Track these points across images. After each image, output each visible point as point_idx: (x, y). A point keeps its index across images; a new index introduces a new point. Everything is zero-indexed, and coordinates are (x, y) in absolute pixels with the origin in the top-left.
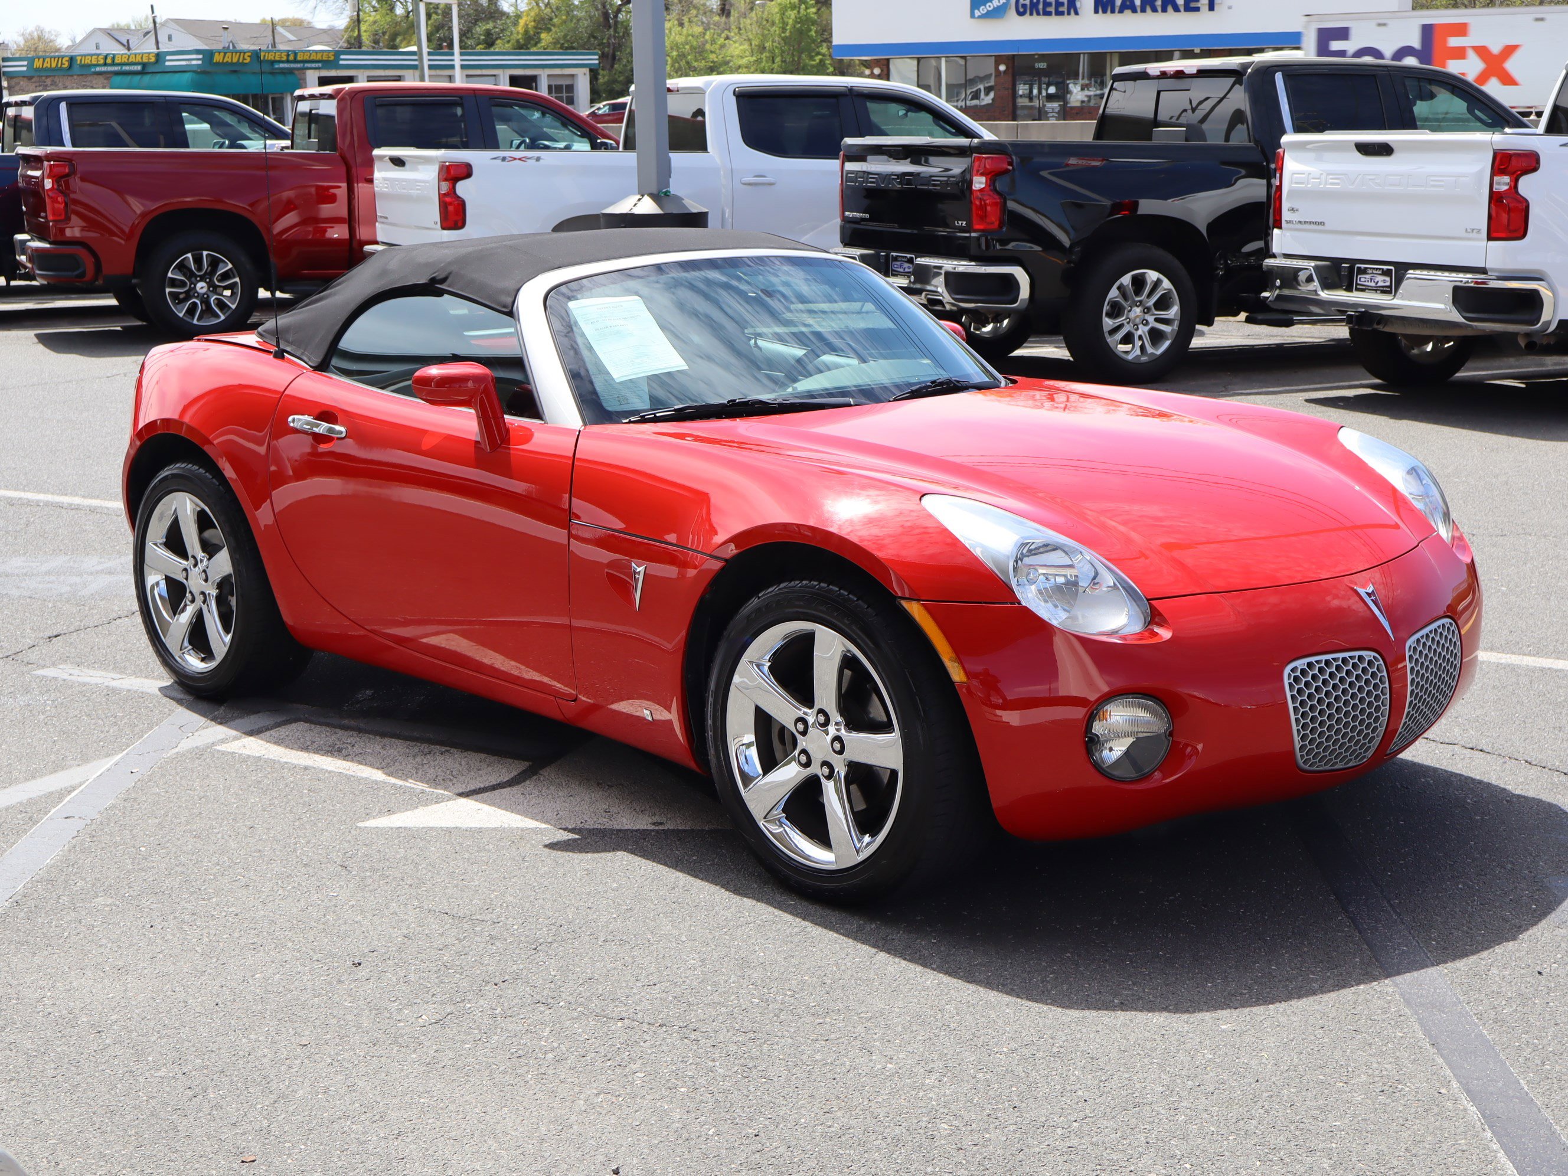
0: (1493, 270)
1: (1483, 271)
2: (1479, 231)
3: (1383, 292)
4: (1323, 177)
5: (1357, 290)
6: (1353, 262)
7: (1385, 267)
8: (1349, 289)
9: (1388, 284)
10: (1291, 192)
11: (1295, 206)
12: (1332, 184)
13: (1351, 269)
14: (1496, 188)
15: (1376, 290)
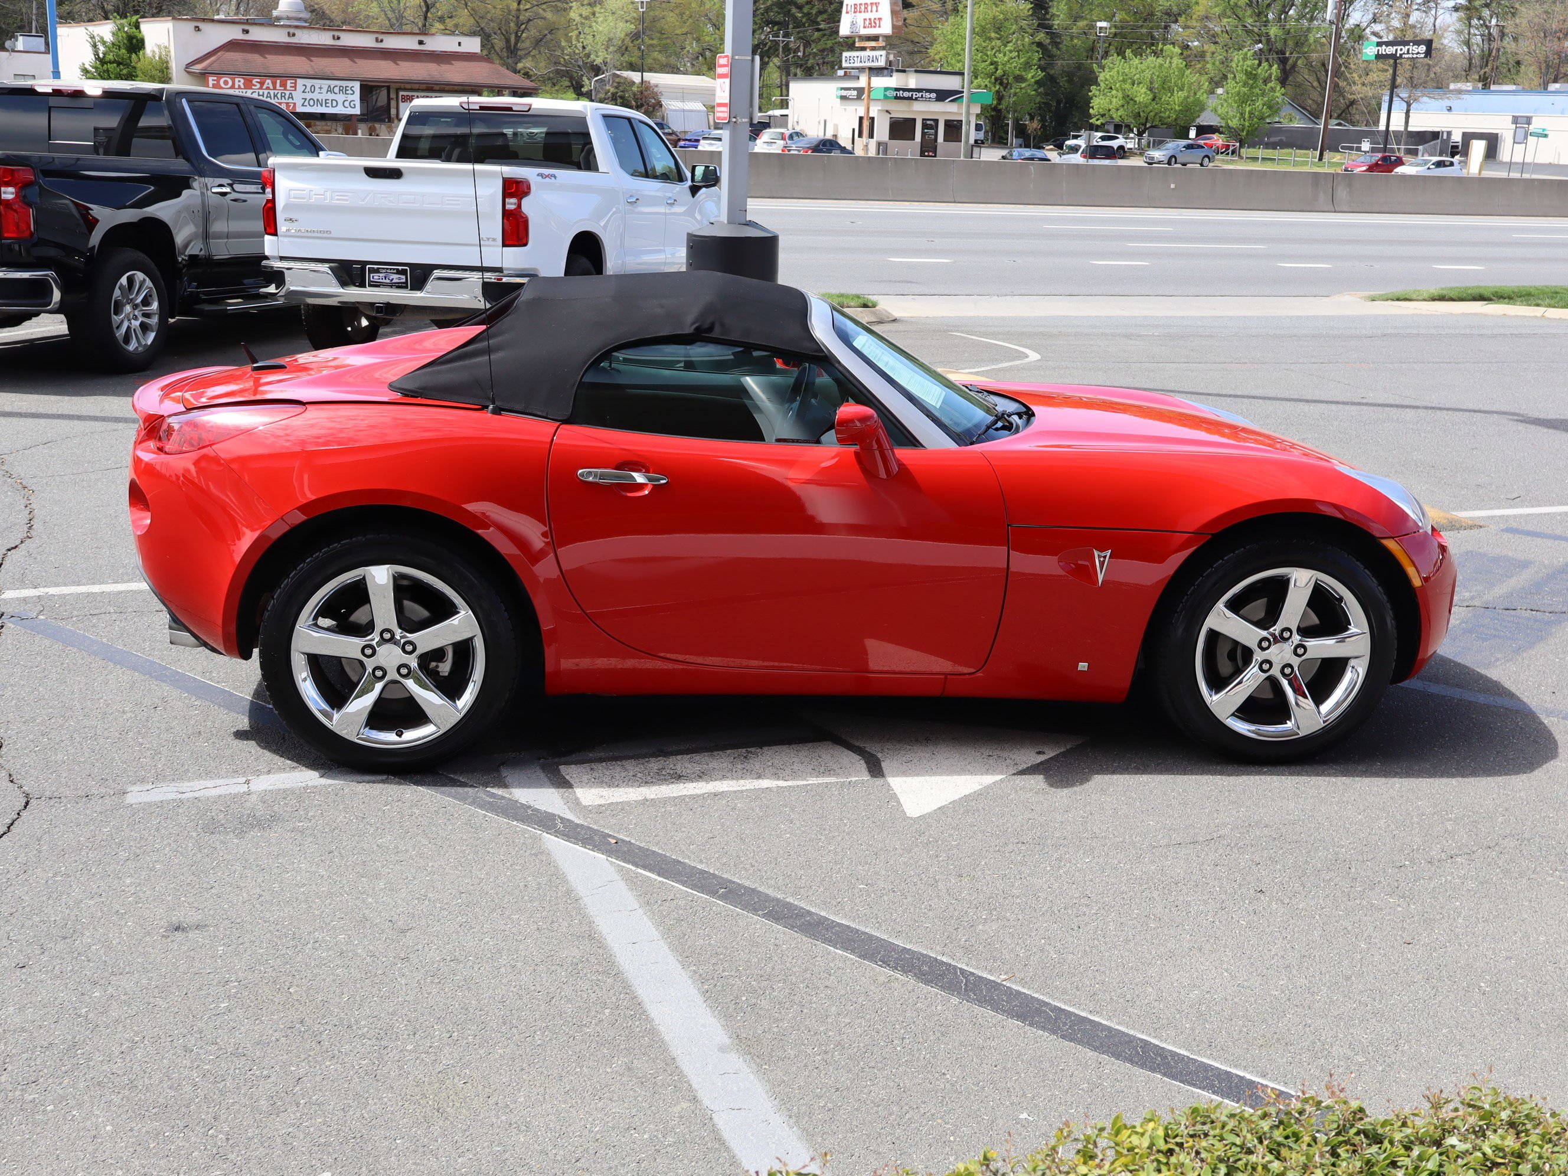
0: (508, 269)
1: (499, 270)
2: (494, 240)
3: (398, 287)
4: (328, 194)
5: (370, 286)
6: (364, 263)
7: (400, 268)
8: (362, 285)
9: (404, 280)
10: (287, 207)
11: (294, 217)
12: (338, 200)
13: (363, 269)
14: (508, 207)
15: (391, 287)
